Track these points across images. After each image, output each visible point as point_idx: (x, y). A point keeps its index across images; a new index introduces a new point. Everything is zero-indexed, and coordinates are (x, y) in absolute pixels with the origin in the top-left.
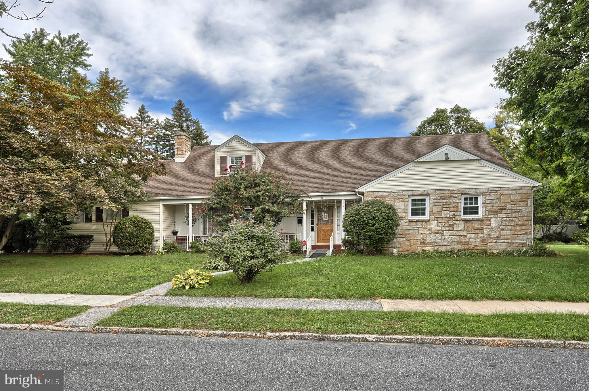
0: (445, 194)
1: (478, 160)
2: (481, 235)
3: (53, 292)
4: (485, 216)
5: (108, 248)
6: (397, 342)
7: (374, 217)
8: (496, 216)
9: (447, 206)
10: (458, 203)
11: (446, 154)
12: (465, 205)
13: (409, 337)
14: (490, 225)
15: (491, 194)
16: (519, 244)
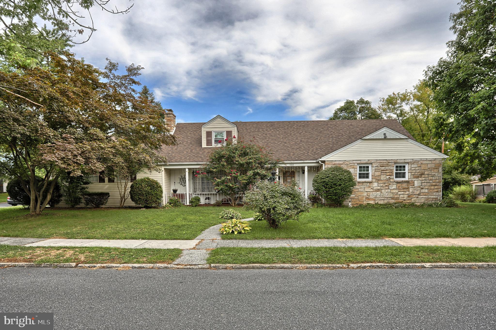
0: (383, 163)
1: (406, 139)
2: (407, 193)
3: (126, 238)
4: (410, 179)
5: (123, 203)
6: (446, 268)
7: (340, 180)
8: (418, 179)
9: (385, 172)
10: (392, 170)
11: (385, 134)
12: (396, 171)
13: (454, 264)
14: (414, 186)
15: (415, 163)
16: (433, 199)
